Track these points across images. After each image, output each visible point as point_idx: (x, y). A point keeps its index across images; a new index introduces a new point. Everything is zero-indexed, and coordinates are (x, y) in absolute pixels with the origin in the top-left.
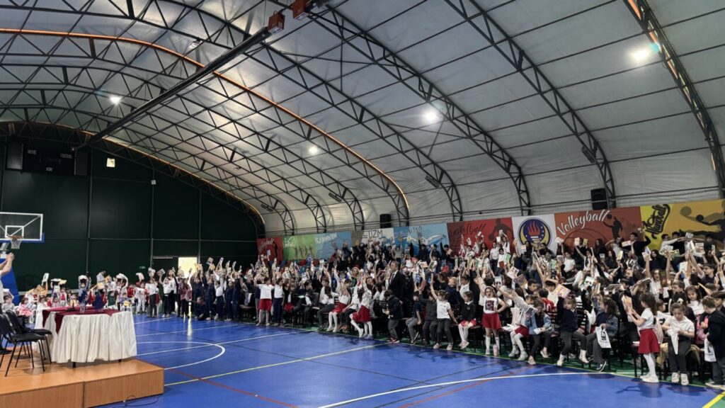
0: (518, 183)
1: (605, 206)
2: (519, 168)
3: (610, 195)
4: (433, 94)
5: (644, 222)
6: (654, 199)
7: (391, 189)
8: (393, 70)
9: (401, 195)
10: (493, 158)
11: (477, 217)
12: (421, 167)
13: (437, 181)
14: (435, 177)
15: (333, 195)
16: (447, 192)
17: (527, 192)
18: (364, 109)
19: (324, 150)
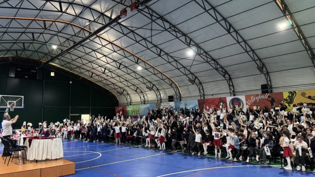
0: (229, 82)
1: (267, 92)
2: (229, 76)
3: (269, 87)
4: (191, 43)
5: (285, 99)
6: (289, 89)
7: (173, 85)
8: (174, 33)
9: (177, 87)
10: (218, 72)
11: (211, 97)
12: (186, 75)
13: (193, 81)
14: (192, 80)
15: (148, 87)
16: (198, 86)
17: (233, 86)
18: (161, 50)
19: (144, 68)
